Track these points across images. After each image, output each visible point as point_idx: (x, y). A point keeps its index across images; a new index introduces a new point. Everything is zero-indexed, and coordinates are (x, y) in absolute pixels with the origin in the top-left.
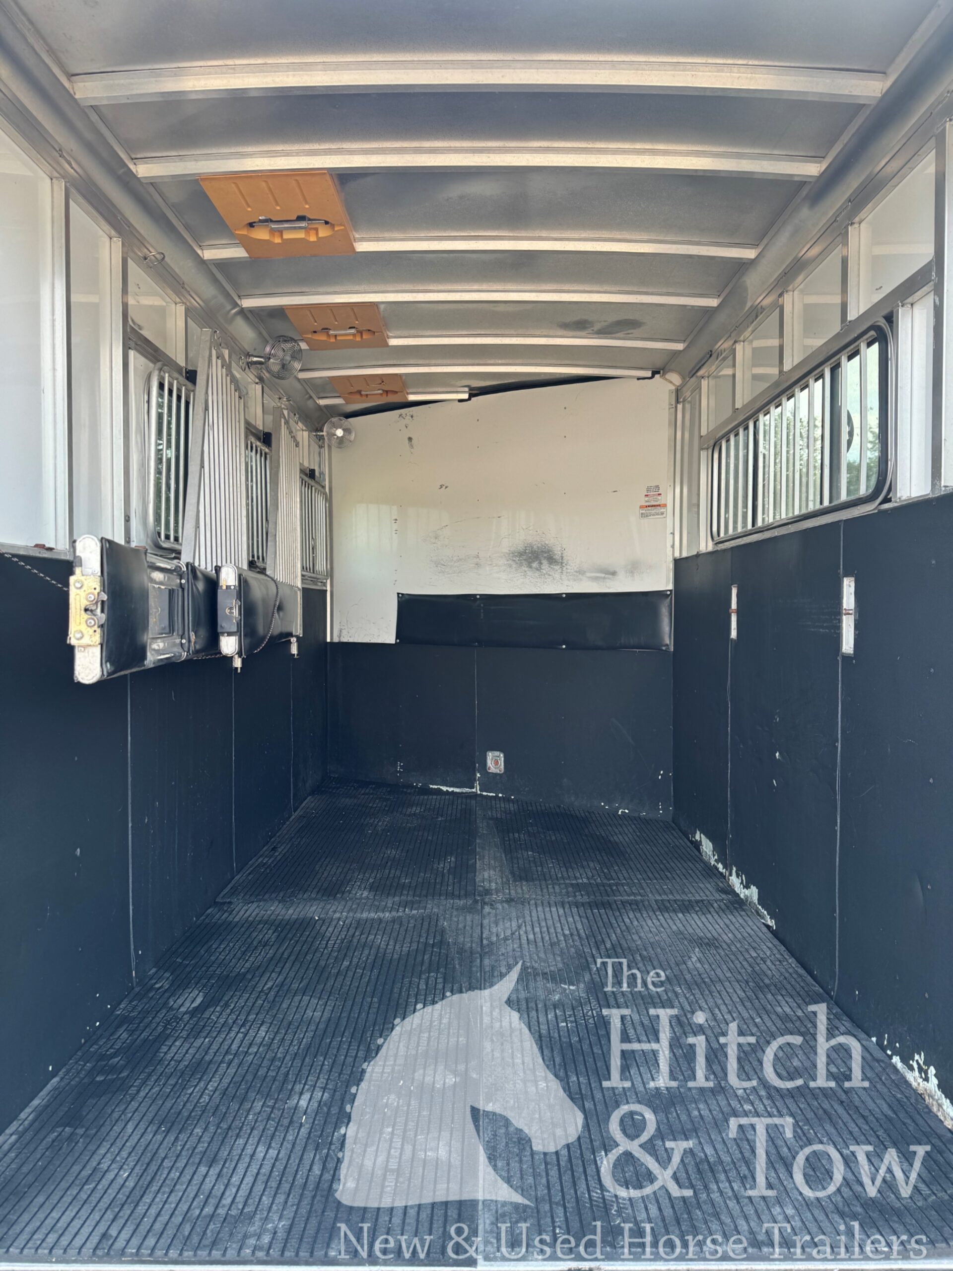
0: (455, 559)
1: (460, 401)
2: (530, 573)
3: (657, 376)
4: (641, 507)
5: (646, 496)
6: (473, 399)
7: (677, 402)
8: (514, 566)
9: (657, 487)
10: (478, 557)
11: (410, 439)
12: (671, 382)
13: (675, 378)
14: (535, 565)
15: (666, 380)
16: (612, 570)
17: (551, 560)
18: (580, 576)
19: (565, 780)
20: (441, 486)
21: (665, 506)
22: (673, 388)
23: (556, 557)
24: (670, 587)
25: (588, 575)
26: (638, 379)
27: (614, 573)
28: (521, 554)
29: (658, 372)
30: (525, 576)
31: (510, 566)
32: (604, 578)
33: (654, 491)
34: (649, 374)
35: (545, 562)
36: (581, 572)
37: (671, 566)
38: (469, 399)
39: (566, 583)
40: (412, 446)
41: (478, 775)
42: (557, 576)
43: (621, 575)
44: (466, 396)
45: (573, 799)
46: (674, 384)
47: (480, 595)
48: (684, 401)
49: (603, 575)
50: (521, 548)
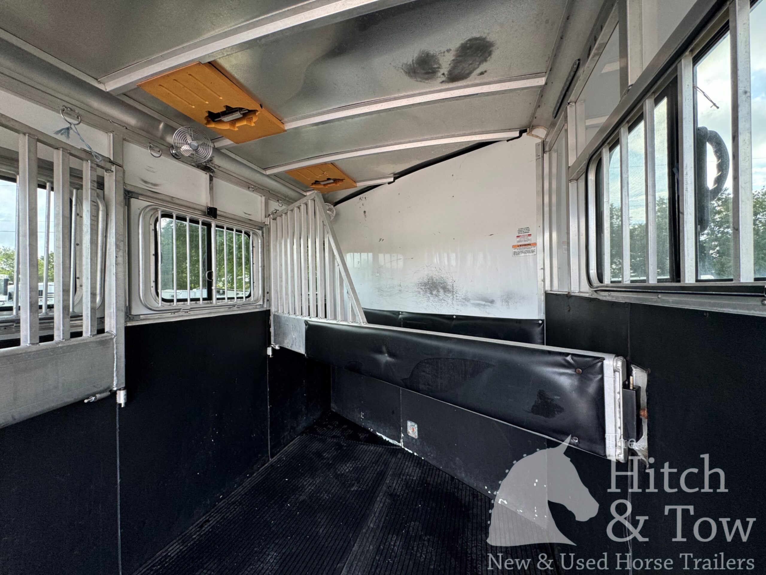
0: (388, 286)
1: (389, 183)
2: (431, 298)
3: (524, 134)
4: (514, 247)
5: (518, 237)
6: (396, 181)
7: (544, 152)
8: (422, 293)
9: (528, 228)
10: (400, 286)
11: (365, 212)
12: (537, 137)
13: (541, 132)
14: (435, 292)
15: (533, 135)
16: (490, 299)
17: (445, 289)
18: (466, 303)
19: (457, 459)
20: (380, 240)
21: (535, 244)
22: (539, 141)
23: (449, 287)
24: (542, 316)
25: (472, 301)
26: (508, 141)
27: (492, 302)
28: (425, 284)
29: (525, 131)
30: (429, 300)
31: (419, 293)
32: (485, 305)
33: (524, 232)
34: (517, 134)
35: (441, 291)
36: (467, 299)
37: (543, 298)
38: (394, 181)
39: (456, 307)
40: (365, 216)
41: (402, 435)
42: (450, 301)
43: (498, 304)
44: (392, 180)
45: (463, 475)
46: (540, 138)
47: (402, 312)
48: (550, 150)
49: (483, 303)
50: (426, 280)
